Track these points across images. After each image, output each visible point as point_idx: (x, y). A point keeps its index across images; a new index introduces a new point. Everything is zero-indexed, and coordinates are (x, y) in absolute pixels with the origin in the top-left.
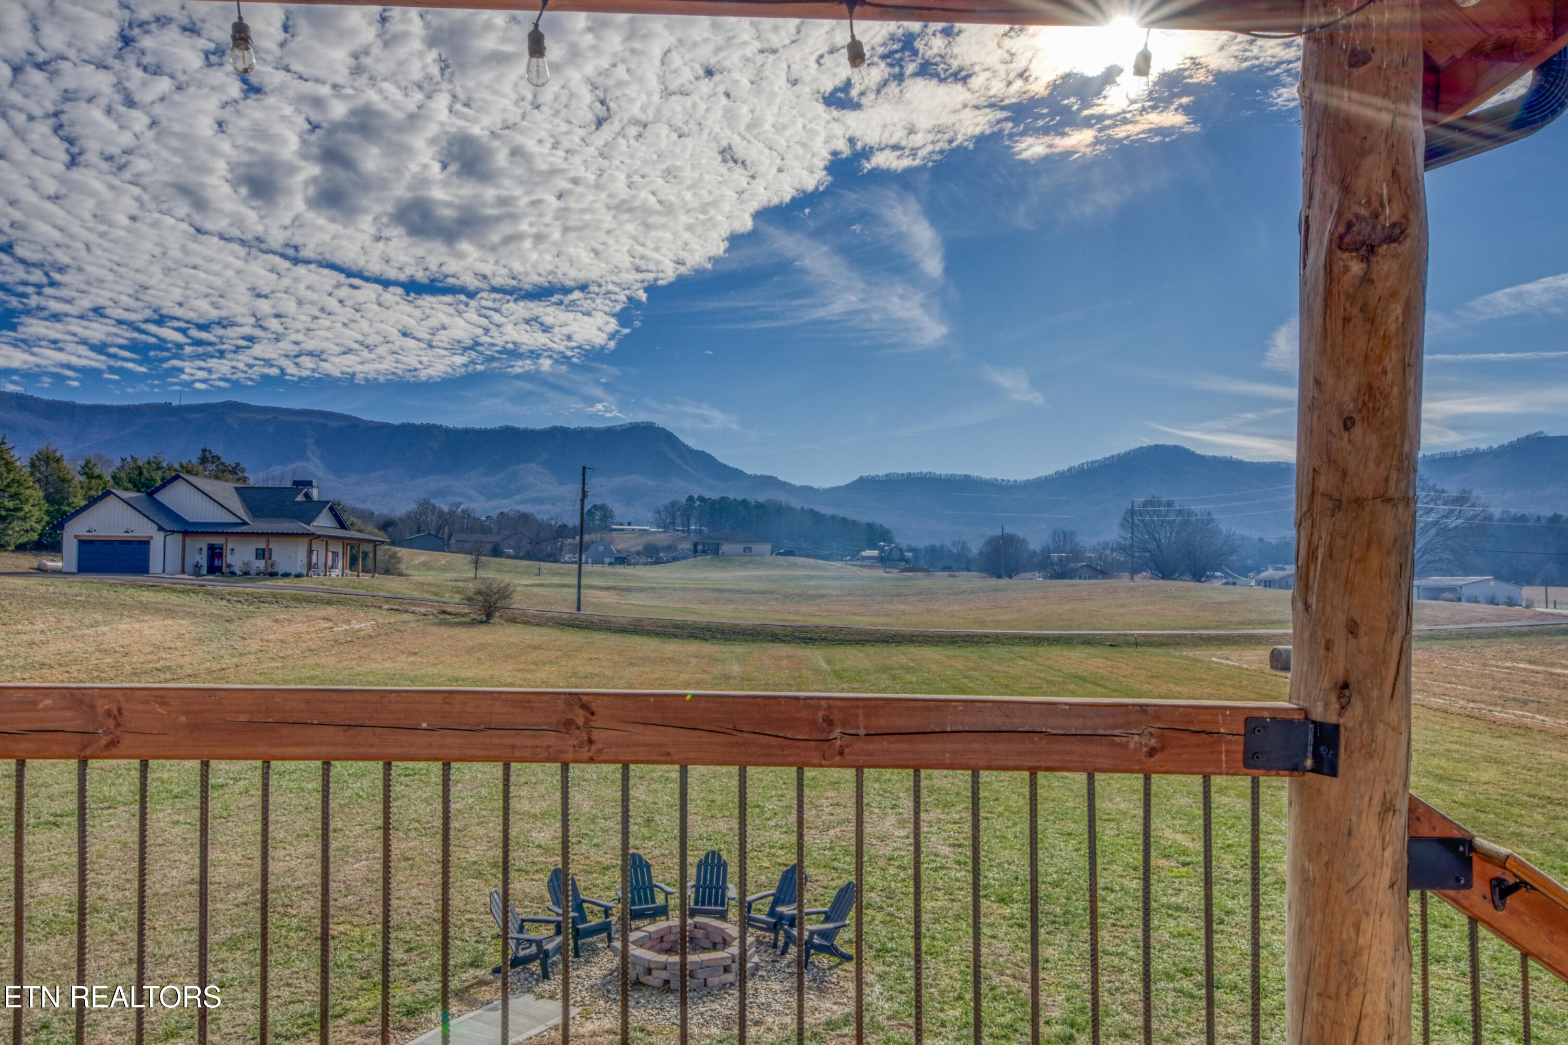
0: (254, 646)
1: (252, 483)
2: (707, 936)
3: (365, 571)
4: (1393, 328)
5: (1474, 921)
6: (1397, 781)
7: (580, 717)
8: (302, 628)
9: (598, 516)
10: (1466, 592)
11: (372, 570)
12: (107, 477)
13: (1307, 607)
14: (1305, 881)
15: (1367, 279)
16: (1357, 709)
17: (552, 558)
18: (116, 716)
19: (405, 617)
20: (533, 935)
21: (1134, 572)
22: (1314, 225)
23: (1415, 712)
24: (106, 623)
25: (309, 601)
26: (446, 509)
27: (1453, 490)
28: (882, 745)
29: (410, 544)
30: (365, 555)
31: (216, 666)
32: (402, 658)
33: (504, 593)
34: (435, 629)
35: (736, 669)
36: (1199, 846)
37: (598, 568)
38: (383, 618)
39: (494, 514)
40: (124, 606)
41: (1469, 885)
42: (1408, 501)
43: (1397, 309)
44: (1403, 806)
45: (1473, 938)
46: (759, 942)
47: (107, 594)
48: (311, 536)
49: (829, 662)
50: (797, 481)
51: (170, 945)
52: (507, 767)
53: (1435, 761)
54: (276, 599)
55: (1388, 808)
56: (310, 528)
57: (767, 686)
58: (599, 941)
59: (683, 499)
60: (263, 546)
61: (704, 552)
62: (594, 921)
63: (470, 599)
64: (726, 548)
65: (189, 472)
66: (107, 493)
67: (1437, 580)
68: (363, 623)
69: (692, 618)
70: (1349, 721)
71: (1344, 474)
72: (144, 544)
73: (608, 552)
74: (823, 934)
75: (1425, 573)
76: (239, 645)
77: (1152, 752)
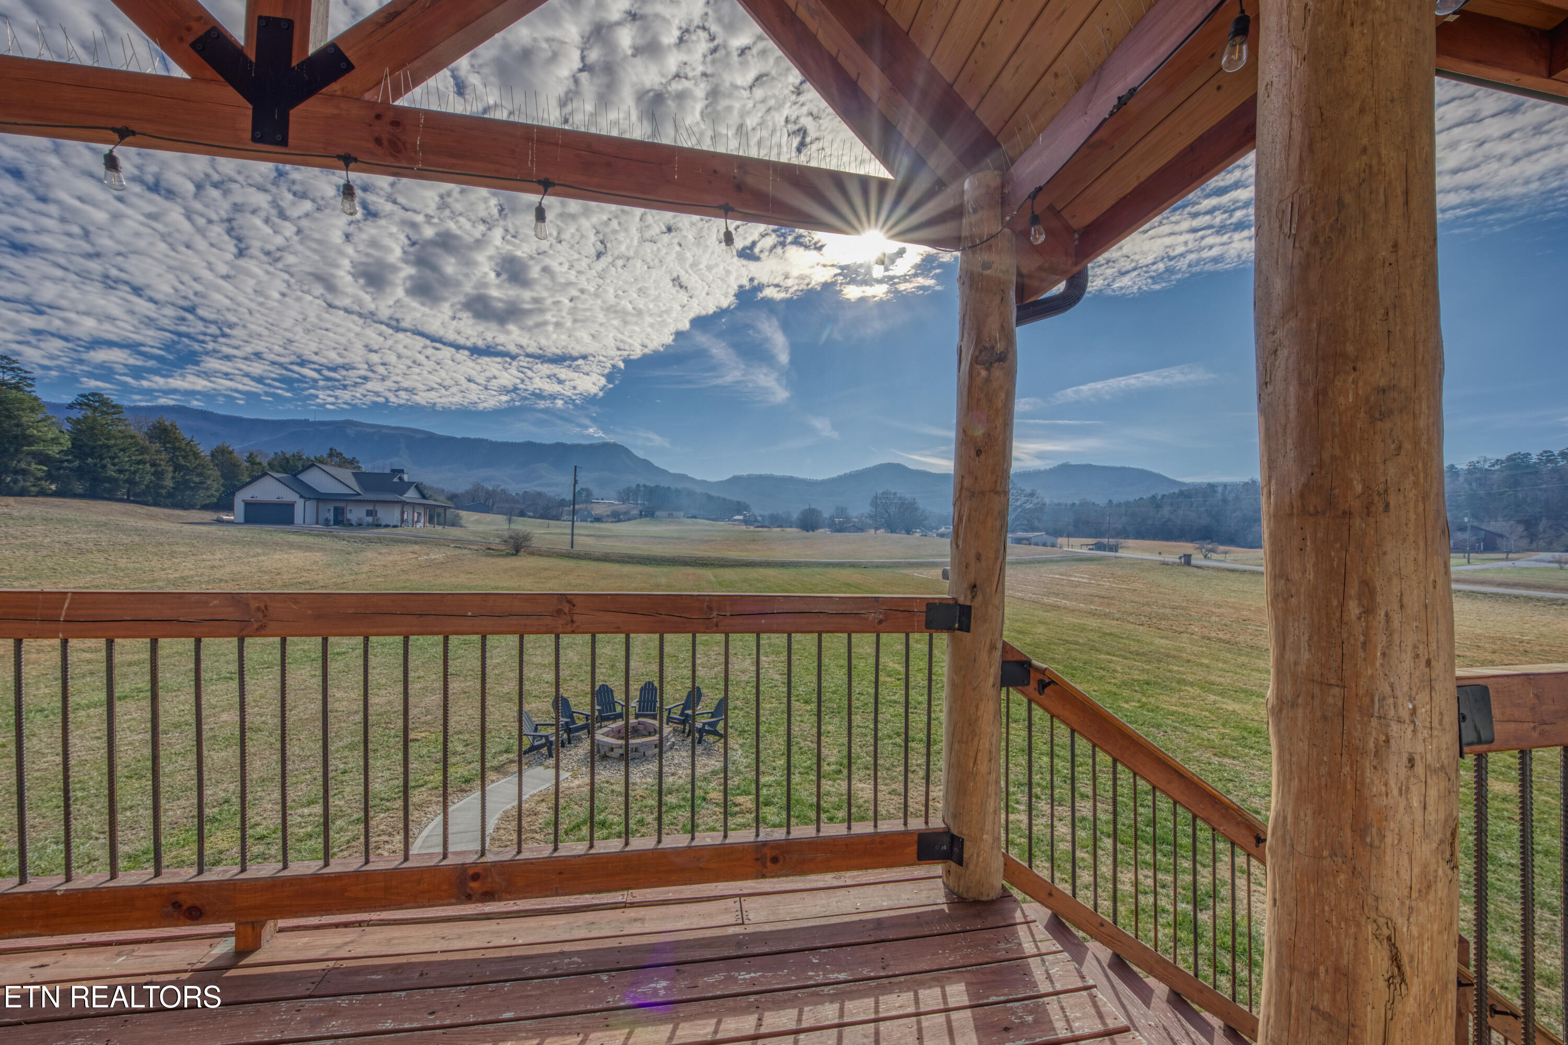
0: (366, 568)
1: (363, 470)
2: (645, 729)
3: (439, 524)
4: (1000, 405)
5: (1030, 702)
6: (997, 634)
7: (566, 608)
8: (397, 558)
9: (584, 494)
10: (1033, 541)
11: (444, 524)
12: (265, 464)
13: (957, 546)
14: (954, 685)
15: (988, 380)
16: (979, 598)
17: (557, 518)
18: (264, 610)
19: (465, 551)
20: (543, 733)
21: (876, 529)
22: (964, 350)
23: (1006, 600)
24: (264, 554)
25: (402, 541)
26: (490, 488)
27: (1028, 490)
28: (739, 620)
29: (468, 509)
30: (439, 515)
31: (340, 581)
32: (463, 576)
33: (527, 538)
34: (484, 559)
35: (663, 580)
36: (903, 670)
37: (584, 524)
38: (450, 552)
39: (521, 493)
40: (277, 544)
41: (1028, 684)
42: (1006, 493)
43: (1003, 395)
44: (1000, 646)
45: (1030, 710)
46: (675, 730)
47: (266, 537)
48: (403, 503)
49: (715, 577)
50: (699, 477)
51: (310, 749)
52: (522, 638)
53: (1017, 624)
54: (380, 540)
55: (993, 647)
56: (403, 498)
57: (681, 590)
58: (583, 734)
59: (634, 486)
60: (371, 508)
61: (646, 516)
62: (580, 723)
63: (505, 541)
64: (658, 513)
65: (321, 462)
66: (265, 474)
67: (1020, 534)
68: (438, 555)
69: (639, 552)
70: (976, 604)
71: (976, 478)
72: (291, 505)
73: (590, 515)
74: (709, 724)
75: (1013, 531)
76: (356, 568)
77: (880, 622)
